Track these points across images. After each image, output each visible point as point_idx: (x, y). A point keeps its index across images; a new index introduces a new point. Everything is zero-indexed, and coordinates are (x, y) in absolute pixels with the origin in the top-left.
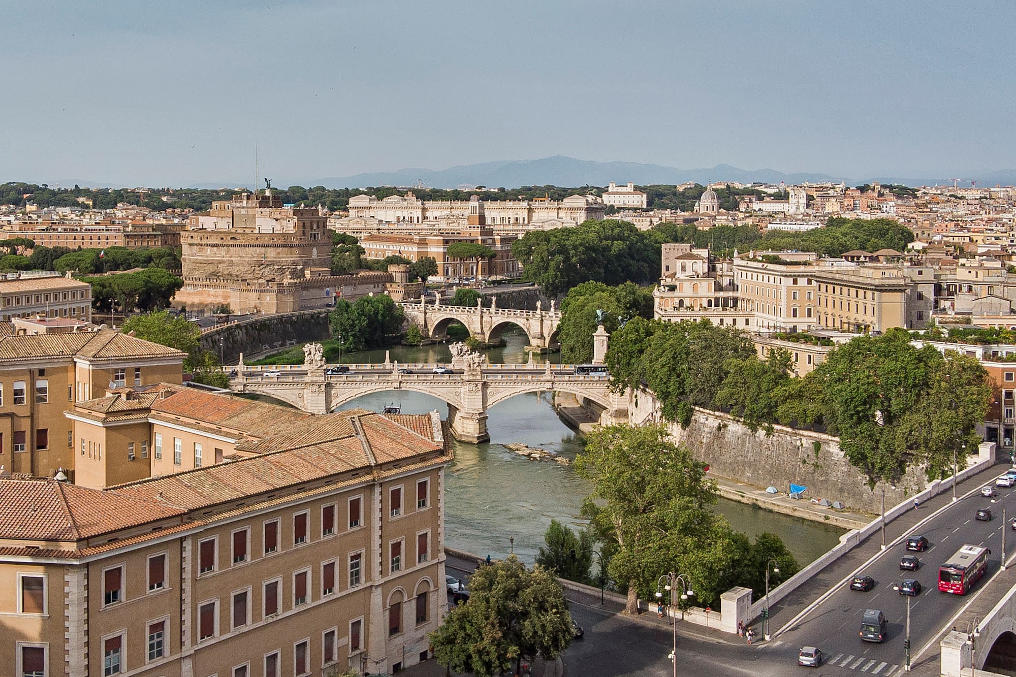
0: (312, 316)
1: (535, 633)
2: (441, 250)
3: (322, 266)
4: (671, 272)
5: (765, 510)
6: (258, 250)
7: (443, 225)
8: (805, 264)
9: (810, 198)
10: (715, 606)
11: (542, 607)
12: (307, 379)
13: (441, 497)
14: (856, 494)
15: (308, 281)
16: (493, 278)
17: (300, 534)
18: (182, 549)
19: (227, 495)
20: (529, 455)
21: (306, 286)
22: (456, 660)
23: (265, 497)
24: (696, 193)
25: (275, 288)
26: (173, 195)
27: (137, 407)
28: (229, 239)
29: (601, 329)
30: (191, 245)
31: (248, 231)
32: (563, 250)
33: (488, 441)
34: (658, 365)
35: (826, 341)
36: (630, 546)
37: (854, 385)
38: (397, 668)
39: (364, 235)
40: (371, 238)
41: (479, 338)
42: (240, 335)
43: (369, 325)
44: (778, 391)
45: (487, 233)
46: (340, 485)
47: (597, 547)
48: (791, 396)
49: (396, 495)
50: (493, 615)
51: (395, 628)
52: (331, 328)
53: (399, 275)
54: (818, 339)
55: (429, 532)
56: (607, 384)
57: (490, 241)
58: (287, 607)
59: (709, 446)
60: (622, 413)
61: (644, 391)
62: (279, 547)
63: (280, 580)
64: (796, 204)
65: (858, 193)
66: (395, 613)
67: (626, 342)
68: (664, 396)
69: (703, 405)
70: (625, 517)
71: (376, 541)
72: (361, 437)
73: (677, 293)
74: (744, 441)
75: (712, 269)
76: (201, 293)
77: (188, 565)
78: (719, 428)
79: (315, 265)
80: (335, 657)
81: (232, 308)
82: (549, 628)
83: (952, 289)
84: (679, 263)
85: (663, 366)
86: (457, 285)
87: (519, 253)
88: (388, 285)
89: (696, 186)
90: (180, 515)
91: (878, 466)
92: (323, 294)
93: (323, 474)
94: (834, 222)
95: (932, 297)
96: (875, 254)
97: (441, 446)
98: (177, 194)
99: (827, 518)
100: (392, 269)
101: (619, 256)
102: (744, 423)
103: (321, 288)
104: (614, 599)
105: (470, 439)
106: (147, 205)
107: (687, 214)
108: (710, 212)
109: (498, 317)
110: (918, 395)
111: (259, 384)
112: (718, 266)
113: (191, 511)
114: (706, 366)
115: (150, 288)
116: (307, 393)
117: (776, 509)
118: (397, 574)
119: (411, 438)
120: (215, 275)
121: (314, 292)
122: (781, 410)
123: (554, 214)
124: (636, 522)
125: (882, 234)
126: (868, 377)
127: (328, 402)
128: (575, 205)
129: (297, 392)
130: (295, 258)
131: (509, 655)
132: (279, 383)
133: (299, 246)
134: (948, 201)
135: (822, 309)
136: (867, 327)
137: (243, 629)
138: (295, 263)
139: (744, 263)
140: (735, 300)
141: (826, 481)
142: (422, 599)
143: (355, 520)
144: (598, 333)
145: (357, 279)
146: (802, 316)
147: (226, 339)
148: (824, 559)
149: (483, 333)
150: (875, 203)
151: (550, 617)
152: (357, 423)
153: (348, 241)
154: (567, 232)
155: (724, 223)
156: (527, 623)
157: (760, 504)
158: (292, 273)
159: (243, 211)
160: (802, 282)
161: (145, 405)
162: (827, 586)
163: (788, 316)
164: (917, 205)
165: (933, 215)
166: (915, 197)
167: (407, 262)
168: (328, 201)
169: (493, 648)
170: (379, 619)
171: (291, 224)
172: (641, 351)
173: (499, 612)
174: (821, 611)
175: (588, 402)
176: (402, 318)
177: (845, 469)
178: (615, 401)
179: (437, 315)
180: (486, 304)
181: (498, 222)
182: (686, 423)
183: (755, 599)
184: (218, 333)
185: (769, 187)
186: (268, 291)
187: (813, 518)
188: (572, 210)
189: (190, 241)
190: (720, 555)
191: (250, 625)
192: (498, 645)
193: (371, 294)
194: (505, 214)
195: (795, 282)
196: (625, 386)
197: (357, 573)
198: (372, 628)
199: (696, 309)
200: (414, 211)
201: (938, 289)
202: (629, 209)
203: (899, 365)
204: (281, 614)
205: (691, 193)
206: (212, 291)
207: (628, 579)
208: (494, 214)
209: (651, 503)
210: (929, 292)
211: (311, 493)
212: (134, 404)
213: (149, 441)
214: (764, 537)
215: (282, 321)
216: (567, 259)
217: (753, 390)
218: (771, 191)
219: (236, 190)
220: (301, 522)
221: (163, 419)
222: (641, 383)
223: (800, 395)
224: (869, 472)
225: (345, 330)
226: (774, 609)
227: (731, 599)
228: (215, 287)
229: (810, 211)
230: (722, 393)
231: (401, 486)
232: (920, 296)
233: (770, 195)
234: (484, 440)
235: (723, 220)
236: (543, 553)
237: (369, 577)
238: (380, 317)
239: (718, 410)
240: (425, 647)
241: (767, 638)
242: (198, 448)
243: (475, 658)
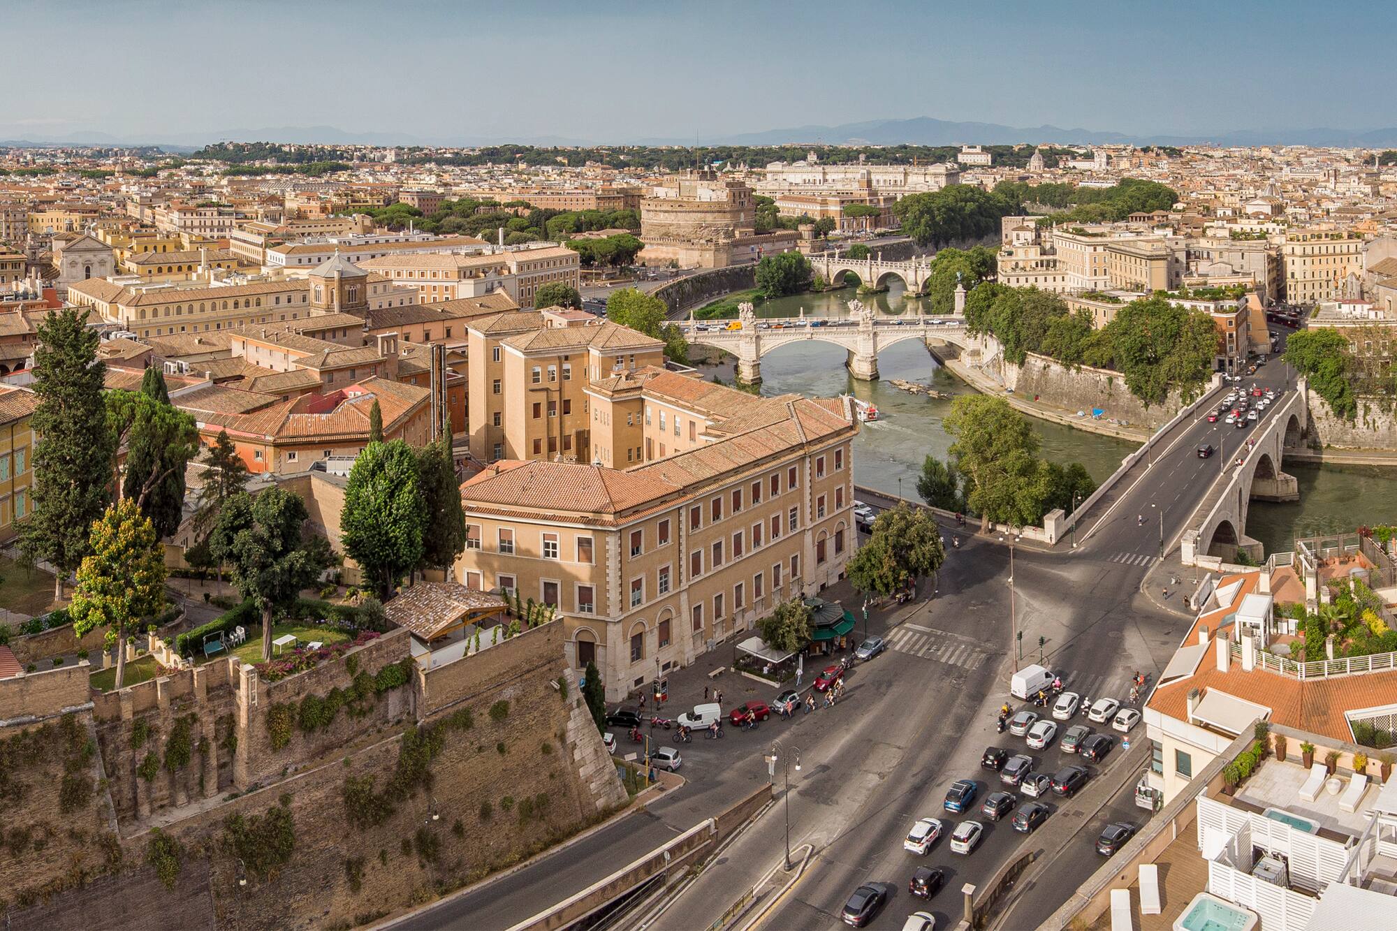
0: (741, 269)
1: (918, 559)
2: (838, 208)
3: (747, 227)
4: (1009, 238)
5: (1077, 429)
6: (699, 214)
7: (839, 187)
8: (1102, 235)
9: (1109, 157)
10: (1039, 524)
11: (922, 541)
12: (741, 333)
13: (851, 460)
14: (1137, 415)
15: (740, 240)
16: (878, 230)
17: (756, 497)
18: (679, 515)
19: (708, 473)
20: (909, 390)
21: (736, 244)
22: (865, 583)
23: (732, 473)
24: (1026, 153)
25: (713, 247)
26: (628, 154)
27: (634, 386)
28: (679, 206)
29: (960, 287)
30: (648, 211)
31: (691, 199)
32: (929, 211)
33: (878, 378)
34: (1000, 319)
35: (1115, 300)
36: (983, 485)
37: (1132, 338)
38: (823, 587)
39: (778, 195)
40: (784, 198)
41: (869, 285)
42: (688, 287)
43: (784, 277)
44: (1084, 341)
45: (873, 193)
46: (783, 459)
47: (961, 484)
48: (1092, 345)
49: (820, 462)
50: (890, 549)
51: (821, 558)
52: (755, 277)
53: (807, 233)
54: (1110, 298)
55: (843, 486)
56: (965, 331)
57: (875, 201)
58: (748, 550)
59: (1038, 381)
60: (976, 353)
61: (991, 336)
62: (742, 507)
63: (743, 531)
64: (1098, 164)
65: (1142, 154)
66: (821, 546)
67: (978, 299)
68: (1005, 342)
69: (1034, 350)
70: (979, 464)
71: (807, 497)
72: (795, 419)
73: (1013, 258)
74: (1061, 378)
75: (1038, 236)
76: (656, 251)
77: (683, 527)
78: (1045, 368)
79: (743, 226)
80: (781, 583)
81: (680, 263)
82: (928, 556)
83: (1197, 254)
84: (1015, 233)
85: (1004, 320)
86: (852, 238)
87: (898, 213)
88: (798, 241)
89: (1028, 146)
90: (678, 491)
91: (1150, 394)
92: (749, 249)
93: (771, 452)
94: (1125, 183)
95: (1184, 261)
96: (1151, 215)
97: (851, 424)
98: (630, 152)
99: (1118, 434)
100: (802, 228)
101: (972, 214)
102: (1062, 364)
103: (747, 245)
104: (973, 522)
105: (864, 377)
106: (609, 163)
107: (1022, 171)
108: (1038, 171)
109: (883, 269)
110: (1174, 342)
111: (706, 337)
112: (1043, 234)
113: (685, 487)
114: (1035, 322)
115: (621, 251)
116: (742, 343)
117: (1084, 428)
118: (822, 519)
119: (830, 418)
120: (667, 235)
121: (742, 248)
122: (1086, 354)
123: (921, 178)
124: (986, 470)
125: (1156, 195)
126: (1142, 331)
127: (758, 350)
128: (937, 171)
129: (734, 343)
130: (727, 221)
131: (901, 578)
132: (720, 336)
133: (730, 212)
134: (1203, 160)
135: (1113, 271)
136: (1143, 286)
137: (720, 568)
138: (727, 226)
139: (1060, 234)
140: (1055, 262)
141: (1116, 405)
142: (840, 535)
143: (792, 484)
144: (957, 290)
145: (775, 237)
146: (1100, 275)
147: (678, 292)
148: (1112, 478)
149: (872, 281)
150: (1154, 161)
151: (928, 547)
152: (792, 407)
153: (766, 204)
154: (931, 196)
155: (1048, 181)
156: (913, 552)
157: (1075, 426)
158: (725, 233)
159: (687, 183)
160: (1100, 249)
161: (638, 385)
162: (1113, 500)
163: (1091, 275)
164: (1182, 163)
165: (1193, 171)
166: (1181, 156)
167: (812, 221)
168: (748, 159)
169: (890, 573)
170: (810, 553)
171: (724, 195)
172: (989, 307)
173: (894, 547)
174: (1110, 520)
175: (951, 344)
176: (810, 270)
177: (1128, 396)
178: (970, 344)
179: (837, 267)
180: (874, 258)
181: (882, 184)
182: (1022, 364)
183: (1067, 515)
184: (671, 287)
185: (1080, 148)
186: (707, 250)
187: (1109, 434)
188: (936, 175)
189: (647, 207)
190: (1042, 490)
191: (724, 565)
192: (893, 571)
193: (786, 251)
194: (887, 177)
195: (1095, 250)
196: (977, 332)
197: (795, 521)
198: (805, 560)
199: (1028, 269)
200: (817, 175)
201: (1188, 255)
202: (978, 166)
203: (1161, 322)
204: (745, 555)
205: (1022, 153)
206: (664, 248)
207: (982, 509)
208: (878, 177)
209: (996, 454)
210: (1182, 257)
211: (763, 468)
212: (631, 384)
213: (642, 412)
214: (1073, 466)
215: (719, 274)
216: (933, 218)
217: (1067, 339)
218: (1082, 151)
219: (676, 148)
220: (756, 488)
221: (651, 396)
222: (990, 330)
223: (1098, 344)
224: (1144, 399)
225: (767, 281)
226: (1079, 522)
227: (1051, 519)
228: (667, 245)
229: (1109, 168)
230: (1045, 343)
231: (824, 456)
232: (1177, 261)
233: (1081, 155)
234: (875, 377)
235: (1047, 179)
236: (921, 479)
237: (803, 524)
238: (793, 270)
239: (1043, 354)
240: (841, 570)
241: (1075, 545)
242: (678, 419)
243: (878, 581)
